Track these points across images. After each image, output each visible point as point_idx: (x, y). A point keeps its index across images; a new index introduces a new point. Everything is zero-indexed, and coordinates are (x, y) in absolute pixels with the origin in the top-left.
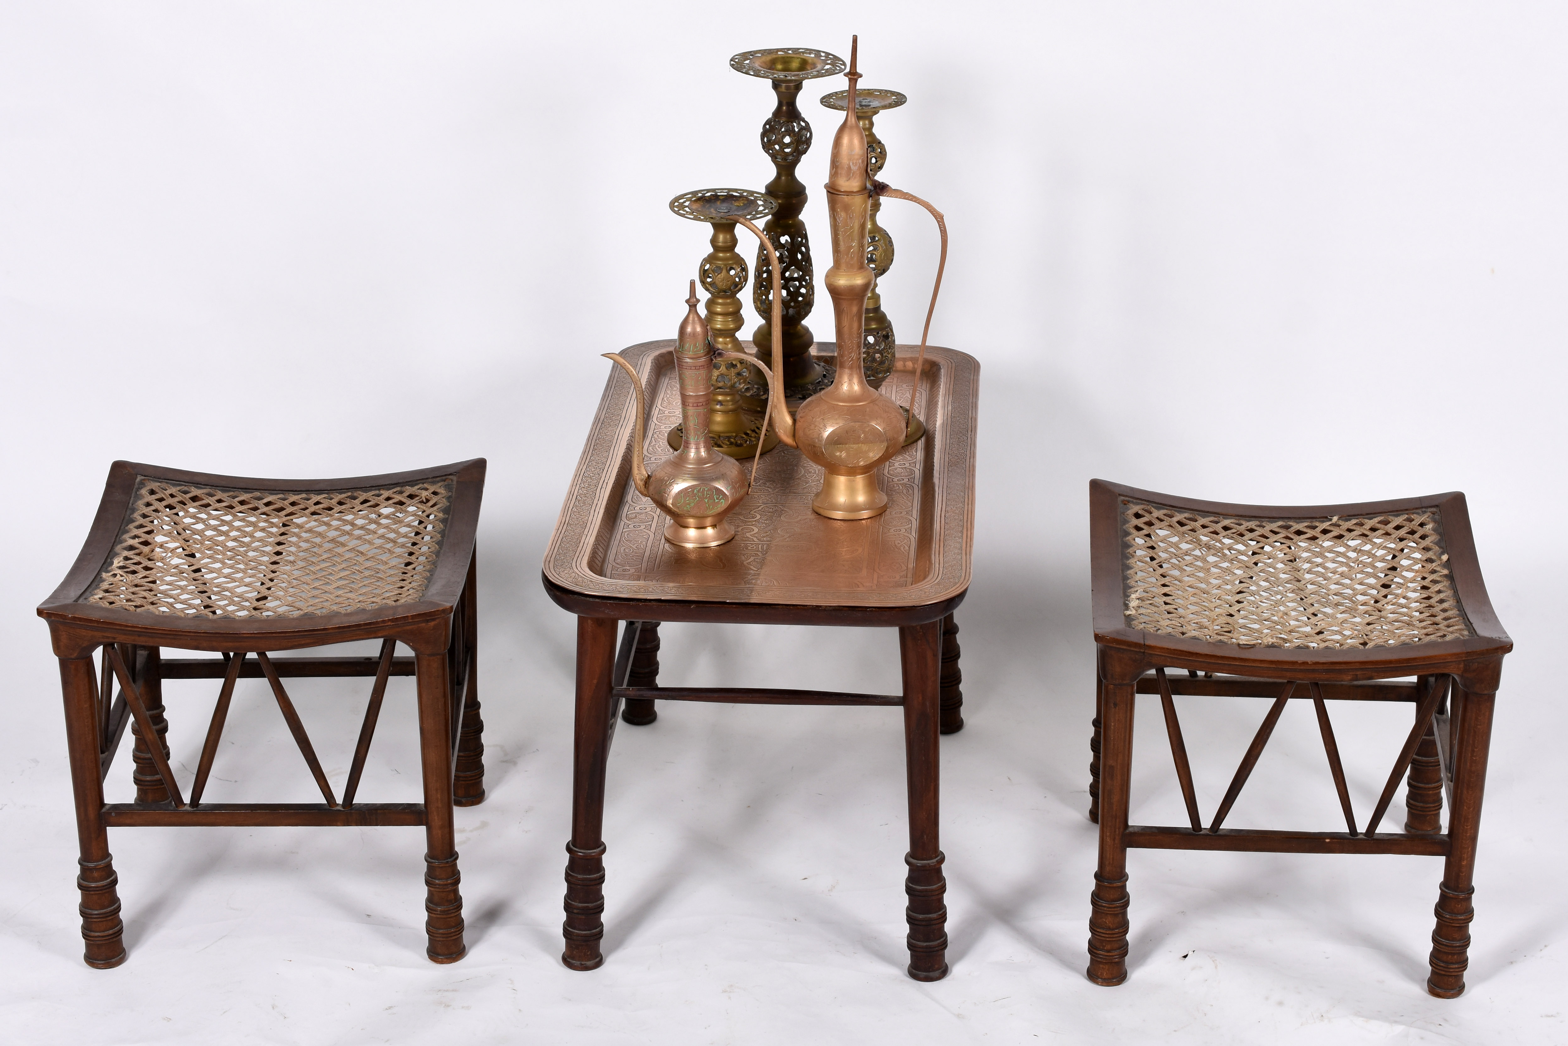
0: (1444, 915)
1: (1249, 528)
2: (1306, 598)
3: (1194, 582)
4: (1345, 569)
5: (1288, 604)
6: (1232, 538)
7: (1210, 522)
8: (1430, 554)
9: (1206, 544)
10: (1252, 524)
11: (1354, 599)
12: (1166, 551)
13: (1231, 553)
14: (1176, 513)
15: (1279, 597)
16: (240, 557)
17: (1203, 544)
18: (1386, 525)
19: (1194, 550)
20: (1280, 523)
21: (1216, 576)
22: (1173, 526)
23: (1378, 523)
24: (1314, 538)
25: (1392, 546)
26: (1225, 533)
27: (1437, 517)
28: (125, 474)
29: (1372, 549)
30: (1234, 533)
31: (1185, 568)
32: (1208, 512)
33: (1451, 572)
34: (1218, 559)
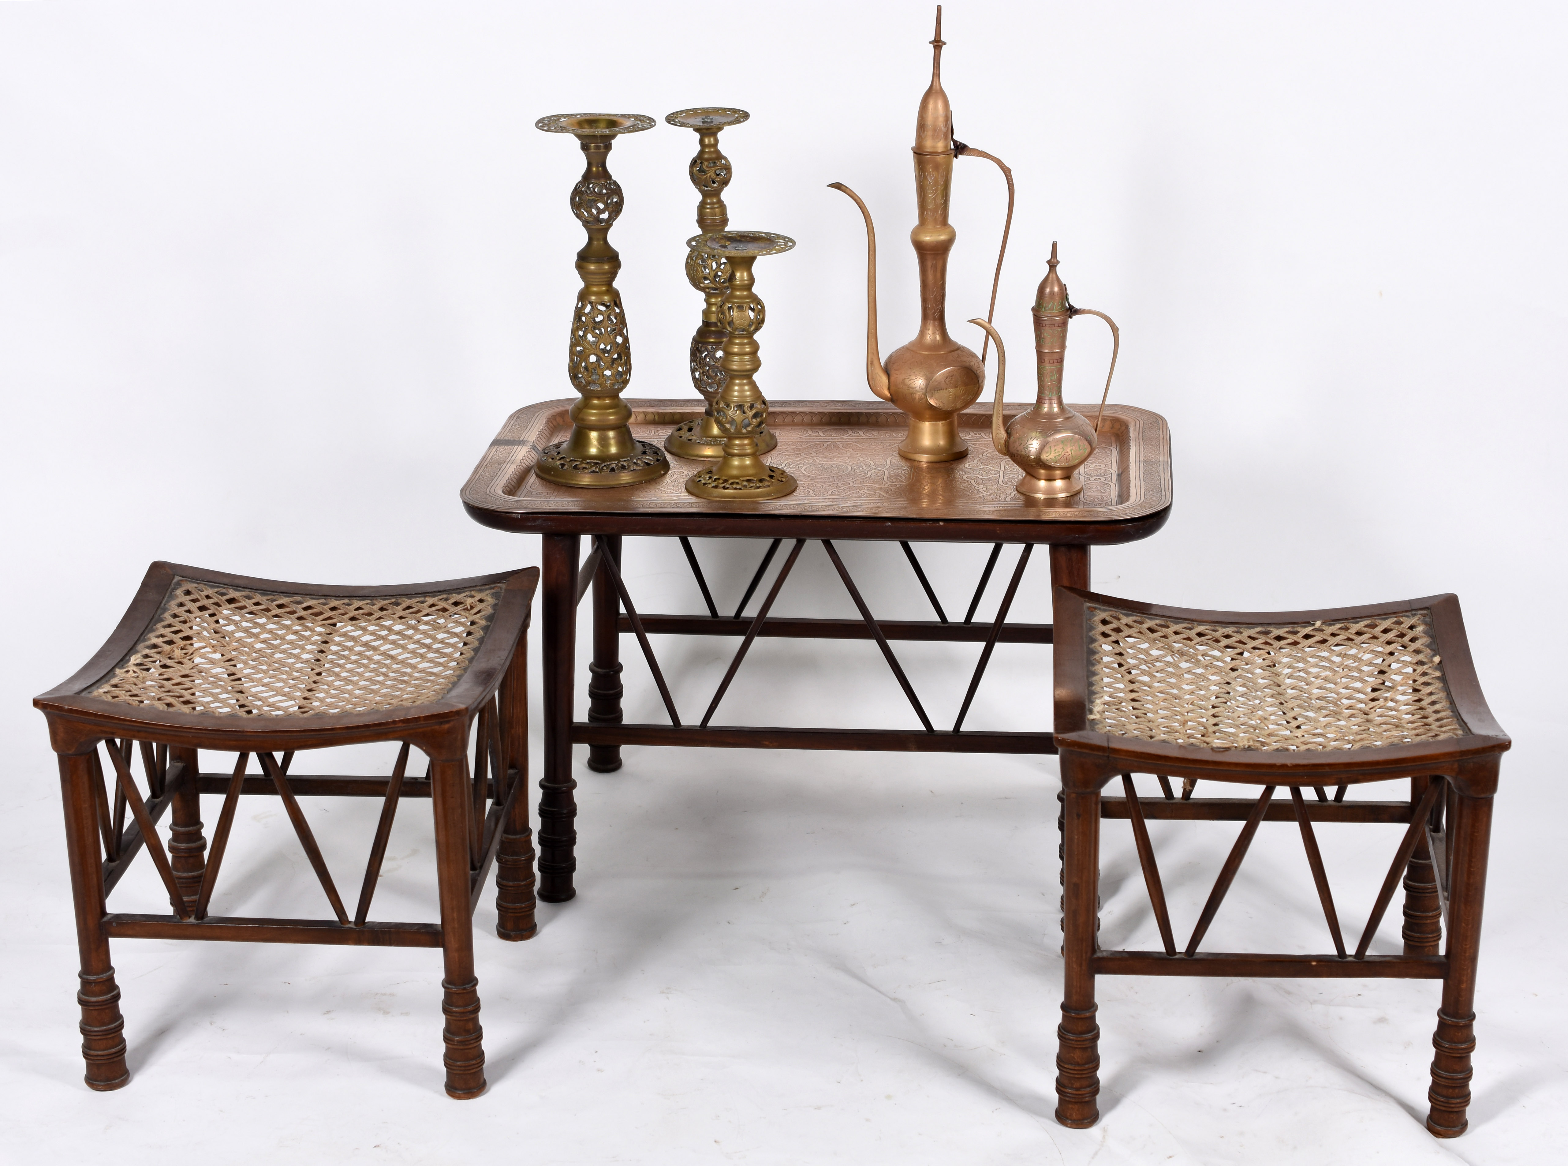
0: (1443, 1045)
1: (1225, 634)
2: (1286, 702)
3: (1165, 688)
4: (1328, 673)
5: (1266, 708)
6: (1207, 644)
7: (1184, 628)
8: (1421, 657)
9: (1178, 651)
10: (1229, 630)
11: (1339, 703)
12: (1135, 657)
13: (1204, 659)
14: (1147, 620)
15: (1257, 702)
16: (265, 659)
17: (1175, 650)
18: (1373, 629)
19: (1165, 656)
20: (1259, 629)
21: (1189, 681)
22: (1144, 633)
23: (1365, 626)
24: (1295, 643)
25: (1380, 649)
26: (1199, 639)
27: (1428, 619)
28: (163, 574)
29: (1358, 653)
30: (1209, 639)
31: (1155, 674)
32: (1181, 619)
33: (1444, 675)
34: (1192, 665)
